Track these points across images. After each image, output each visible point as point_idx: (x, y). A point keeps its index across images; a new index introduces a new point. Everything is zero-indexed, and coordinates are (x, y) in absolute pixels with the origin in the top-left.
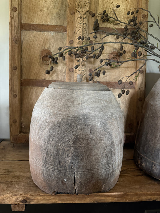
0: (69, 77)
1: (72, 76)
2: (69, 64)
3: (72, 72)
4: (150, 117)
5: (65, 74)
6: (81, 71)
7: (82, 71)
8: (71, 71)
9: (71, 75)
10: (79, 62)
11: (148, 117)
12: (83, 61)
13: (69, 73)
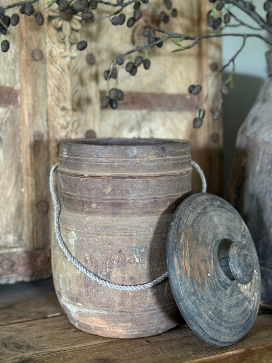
0: (30, 76)
1: (42, 74)
2: (31, 38)
3: (40, 62)
4: (264, 171)
5: (15, 67)
6: (68, 59)
7: (72, 58)
8: (37, 57)
9: (37, 71)
10: (61, 34)
11: (261, 171)
12: (72, 29)
13: (32, 64)
